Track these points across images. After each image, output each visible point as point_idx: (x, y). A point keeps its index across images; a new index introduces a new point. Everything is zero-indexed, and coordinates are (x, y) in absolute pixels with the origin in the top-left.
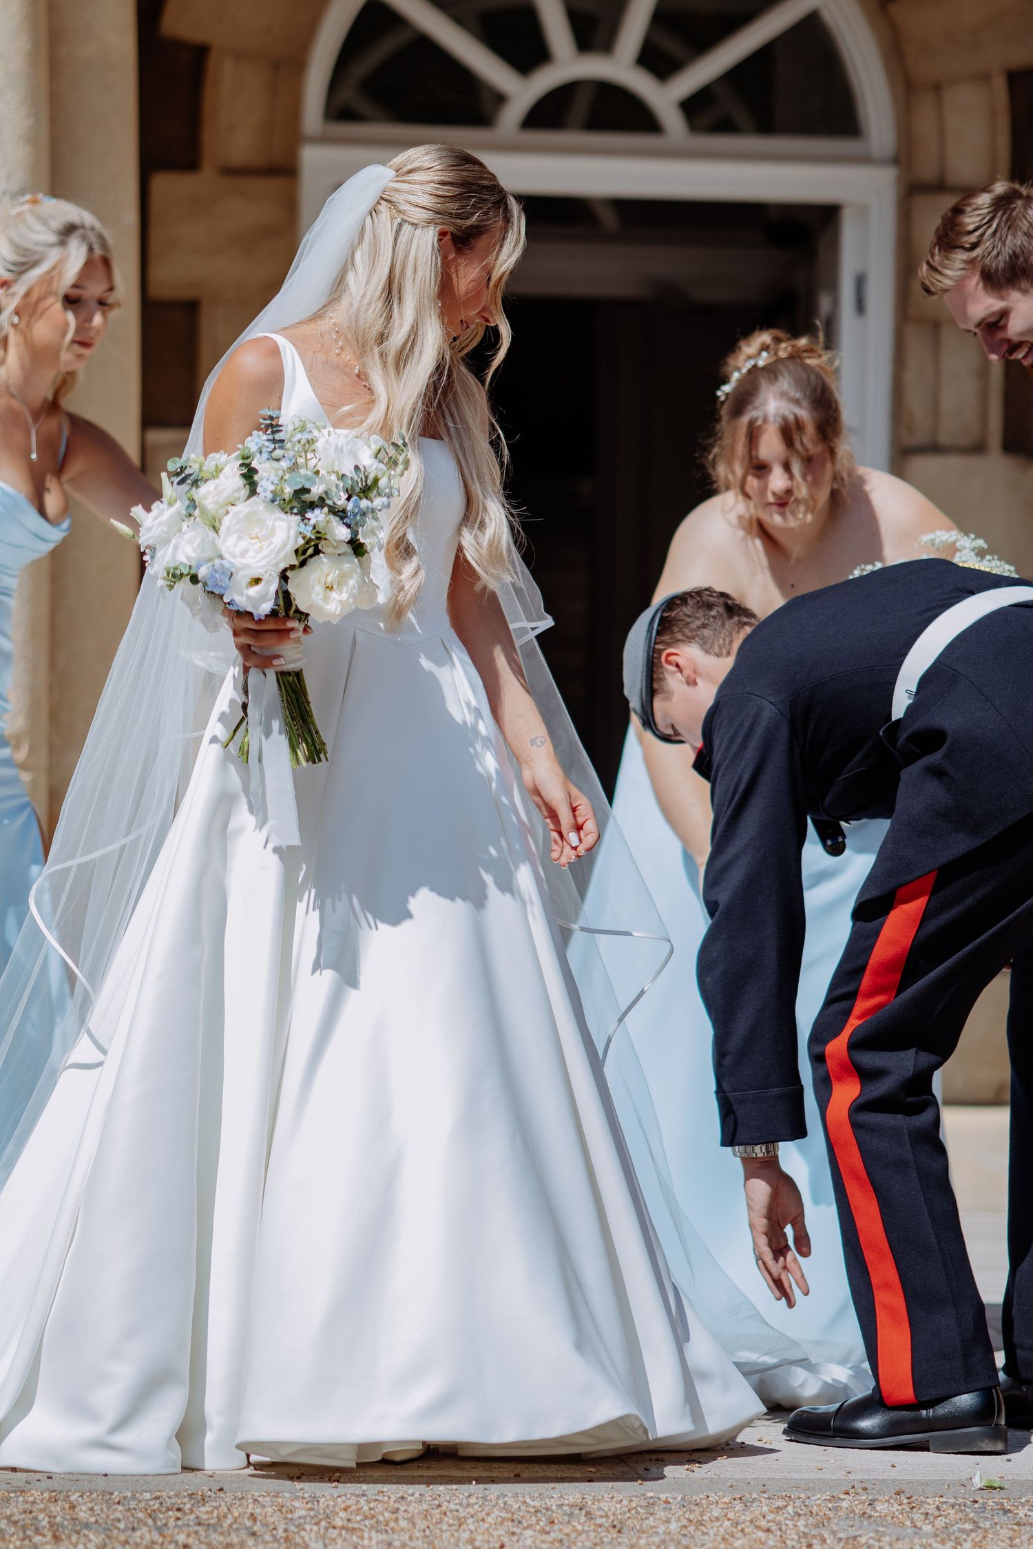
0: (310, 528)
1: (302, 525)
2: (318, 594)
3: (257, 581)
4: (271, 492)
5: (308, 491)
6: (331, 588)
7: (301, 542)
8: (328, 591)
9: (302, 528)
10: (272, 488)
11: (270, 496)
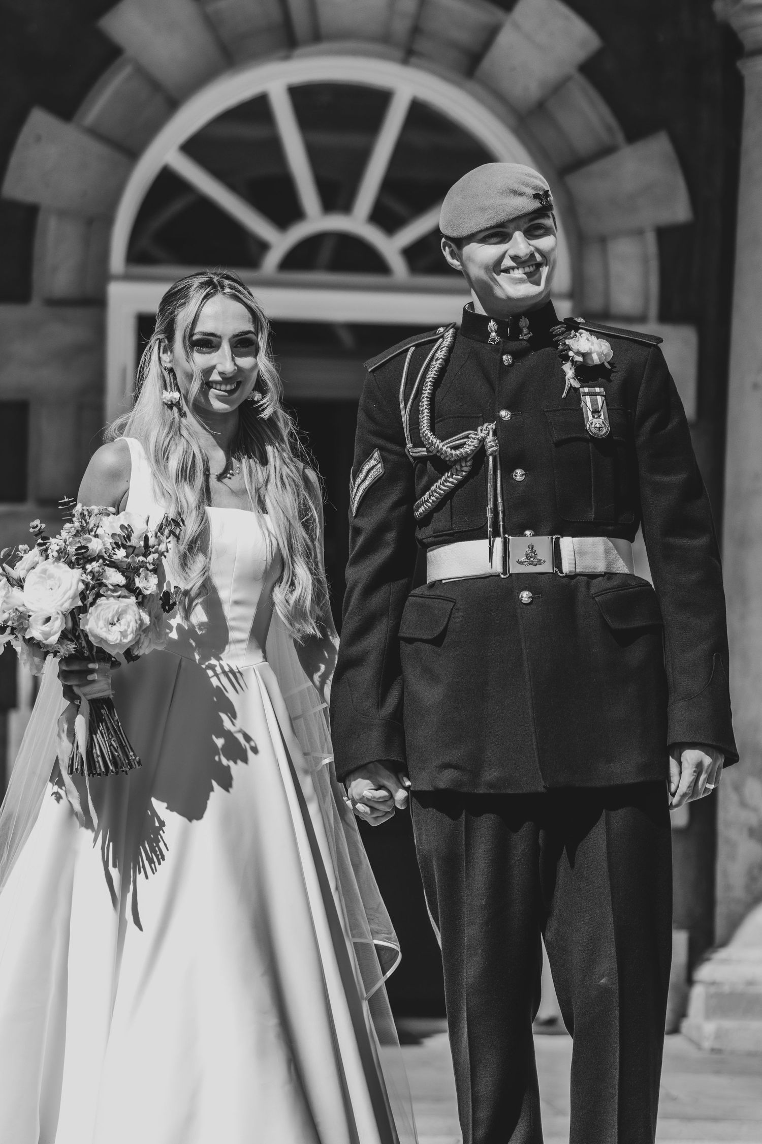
0: (89, 577)
1: (84, 575)
2: (101, 629)
3: (48, 620)
4: (57, 551)
5: (86, 548)
6: (113, 624)
7: (82, 586)
8: (110, 626)
9: (84, 577)
10: (58, 548)
11: (55, 554)
